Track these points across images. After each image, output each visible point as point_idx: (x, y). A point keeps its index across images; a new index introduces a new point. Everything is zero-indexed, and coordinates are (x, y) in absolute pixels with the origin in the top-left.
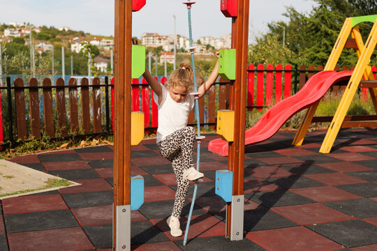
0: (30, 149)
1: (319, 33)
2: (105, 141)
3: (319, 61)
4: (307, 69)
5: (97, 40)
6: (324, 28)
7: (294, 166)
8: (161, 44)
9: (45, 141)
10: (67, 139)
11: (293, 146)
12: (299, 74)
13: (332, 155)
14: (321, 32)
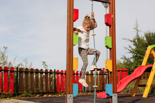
0: (24, 96)
2: (54, 95)
6: (139, 55)
10: (39, 93)
13: (148, 98)
14: (138, 57)
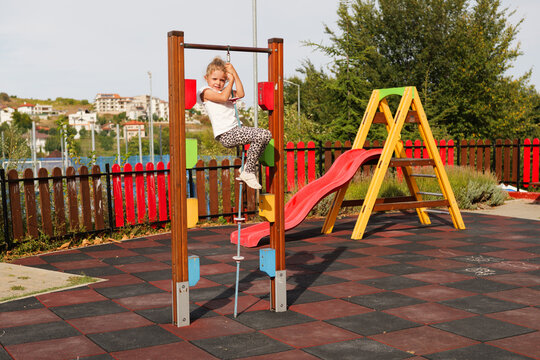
0: (28, 250)
1: (345, 103)
2: (109, 238)
3: (346, 136)
4: (333, 146)
5: (28, 106)
6: (350, 96)
8: (124, 110)
9: (44, 241)
10: (67, 238)
11: (323, 234)
12: (323, 152)
14: (347, 101)
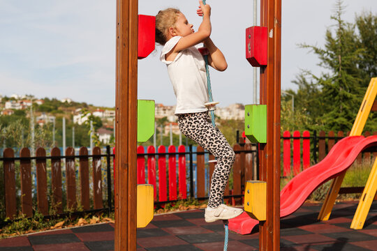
0: (19, 229)
1: (337, 98)
2: (106, 218)
3: (338, 127)
4: (326, 136)
5: (100, 111)
6: (341, 91)
7: (326, 245)
8: (166, 115)
9: (38, 220)
10: (63, 216)
11: (320, 221)
12: (318, 141)
13: (366, 231)
14: (340, 96)
